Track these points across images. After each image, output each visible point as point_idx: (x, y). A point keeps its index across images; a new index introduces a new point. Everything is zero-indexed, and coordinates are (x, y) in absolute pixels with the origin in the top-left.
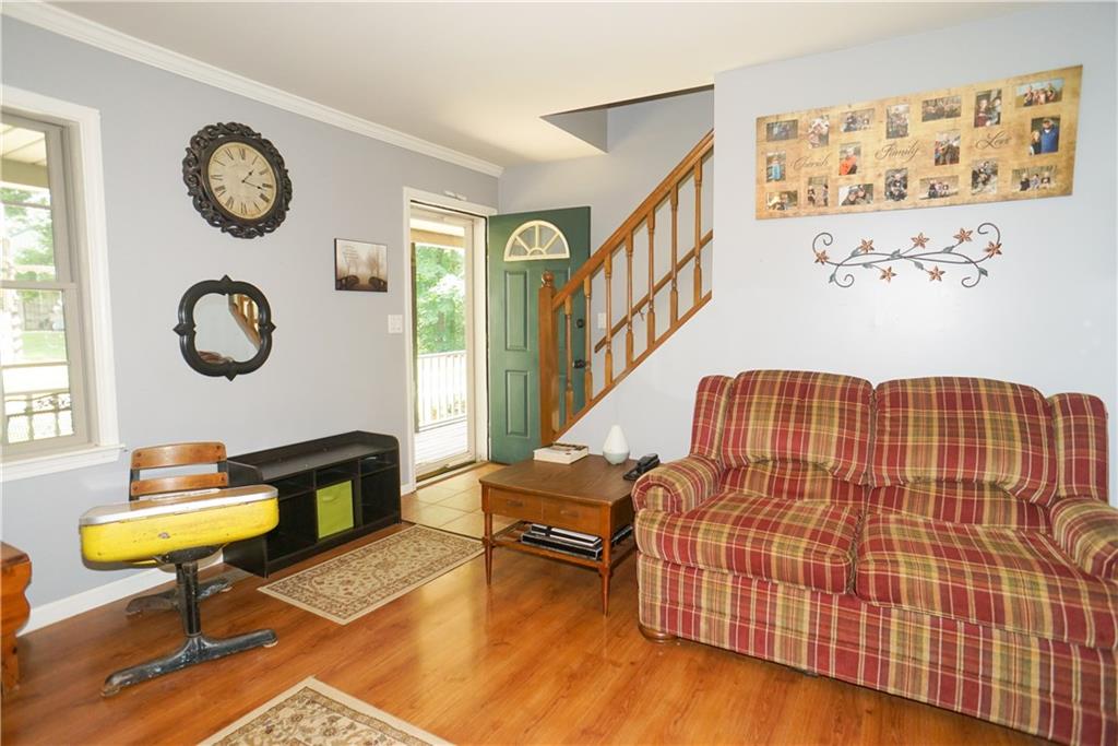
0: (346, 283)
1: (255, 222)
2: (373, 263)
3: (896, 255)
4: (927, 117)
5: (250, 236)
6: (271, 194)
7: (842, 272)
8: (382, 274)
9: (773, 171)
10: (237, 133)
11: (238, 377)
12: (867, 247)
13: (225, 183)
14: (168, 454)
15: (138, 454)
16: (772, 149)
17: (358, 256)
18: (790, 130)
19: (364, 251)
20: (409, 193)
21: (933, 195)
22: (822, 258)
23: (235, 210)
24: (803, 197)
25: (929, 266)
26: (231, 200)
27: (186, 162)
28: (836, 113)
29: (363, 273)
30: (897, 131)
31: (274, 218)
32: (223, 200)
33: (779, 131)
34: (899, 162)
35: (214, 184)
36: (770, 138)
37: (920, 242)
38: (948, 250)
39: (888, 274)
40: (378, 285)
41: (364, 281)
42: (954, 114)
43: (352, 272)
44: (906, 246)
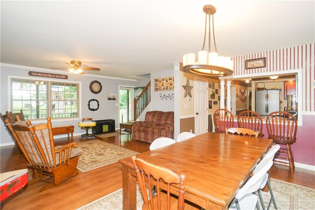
0: (109, 99)
1: (97, 92)
2: (114, 96)
3: (167, 96)
4: (169, 80)
5: (97, 94)
6: (99, 88)
7: (163, 98)
8: (115, 97)
9: (156, 85)
10: (96, 82)
11: (95, 111)
12: (165, 95)
13: (94, 88)
14: (86, 119)
15: (83, 119)
16: (156, 83)
17: (111, 95)
18: (157, 80)
19: (112, 95)
20: (120, 86)
21: (170, 89)
22: (161, 97)
23: (95, 91)
24: (159, 89)
25: (170, 98)
26: (94, 90)
27: (90, 86)
28: (161, 79)
29: (112, 97)
30: (167, 81)
31: (100, 91)
32: (93, 90)
33: (156, 80)
34: (167, 85)
35: (93, 88)
36: (156, 81)
37: (169, 95)
38: (171, 96)
39: (166, 99)
40: (114, 99)
41: (112, 99)
42: (171, 80)
43: (110, 97)
44: (168, 95)
